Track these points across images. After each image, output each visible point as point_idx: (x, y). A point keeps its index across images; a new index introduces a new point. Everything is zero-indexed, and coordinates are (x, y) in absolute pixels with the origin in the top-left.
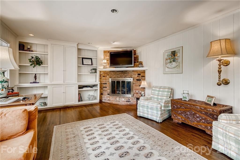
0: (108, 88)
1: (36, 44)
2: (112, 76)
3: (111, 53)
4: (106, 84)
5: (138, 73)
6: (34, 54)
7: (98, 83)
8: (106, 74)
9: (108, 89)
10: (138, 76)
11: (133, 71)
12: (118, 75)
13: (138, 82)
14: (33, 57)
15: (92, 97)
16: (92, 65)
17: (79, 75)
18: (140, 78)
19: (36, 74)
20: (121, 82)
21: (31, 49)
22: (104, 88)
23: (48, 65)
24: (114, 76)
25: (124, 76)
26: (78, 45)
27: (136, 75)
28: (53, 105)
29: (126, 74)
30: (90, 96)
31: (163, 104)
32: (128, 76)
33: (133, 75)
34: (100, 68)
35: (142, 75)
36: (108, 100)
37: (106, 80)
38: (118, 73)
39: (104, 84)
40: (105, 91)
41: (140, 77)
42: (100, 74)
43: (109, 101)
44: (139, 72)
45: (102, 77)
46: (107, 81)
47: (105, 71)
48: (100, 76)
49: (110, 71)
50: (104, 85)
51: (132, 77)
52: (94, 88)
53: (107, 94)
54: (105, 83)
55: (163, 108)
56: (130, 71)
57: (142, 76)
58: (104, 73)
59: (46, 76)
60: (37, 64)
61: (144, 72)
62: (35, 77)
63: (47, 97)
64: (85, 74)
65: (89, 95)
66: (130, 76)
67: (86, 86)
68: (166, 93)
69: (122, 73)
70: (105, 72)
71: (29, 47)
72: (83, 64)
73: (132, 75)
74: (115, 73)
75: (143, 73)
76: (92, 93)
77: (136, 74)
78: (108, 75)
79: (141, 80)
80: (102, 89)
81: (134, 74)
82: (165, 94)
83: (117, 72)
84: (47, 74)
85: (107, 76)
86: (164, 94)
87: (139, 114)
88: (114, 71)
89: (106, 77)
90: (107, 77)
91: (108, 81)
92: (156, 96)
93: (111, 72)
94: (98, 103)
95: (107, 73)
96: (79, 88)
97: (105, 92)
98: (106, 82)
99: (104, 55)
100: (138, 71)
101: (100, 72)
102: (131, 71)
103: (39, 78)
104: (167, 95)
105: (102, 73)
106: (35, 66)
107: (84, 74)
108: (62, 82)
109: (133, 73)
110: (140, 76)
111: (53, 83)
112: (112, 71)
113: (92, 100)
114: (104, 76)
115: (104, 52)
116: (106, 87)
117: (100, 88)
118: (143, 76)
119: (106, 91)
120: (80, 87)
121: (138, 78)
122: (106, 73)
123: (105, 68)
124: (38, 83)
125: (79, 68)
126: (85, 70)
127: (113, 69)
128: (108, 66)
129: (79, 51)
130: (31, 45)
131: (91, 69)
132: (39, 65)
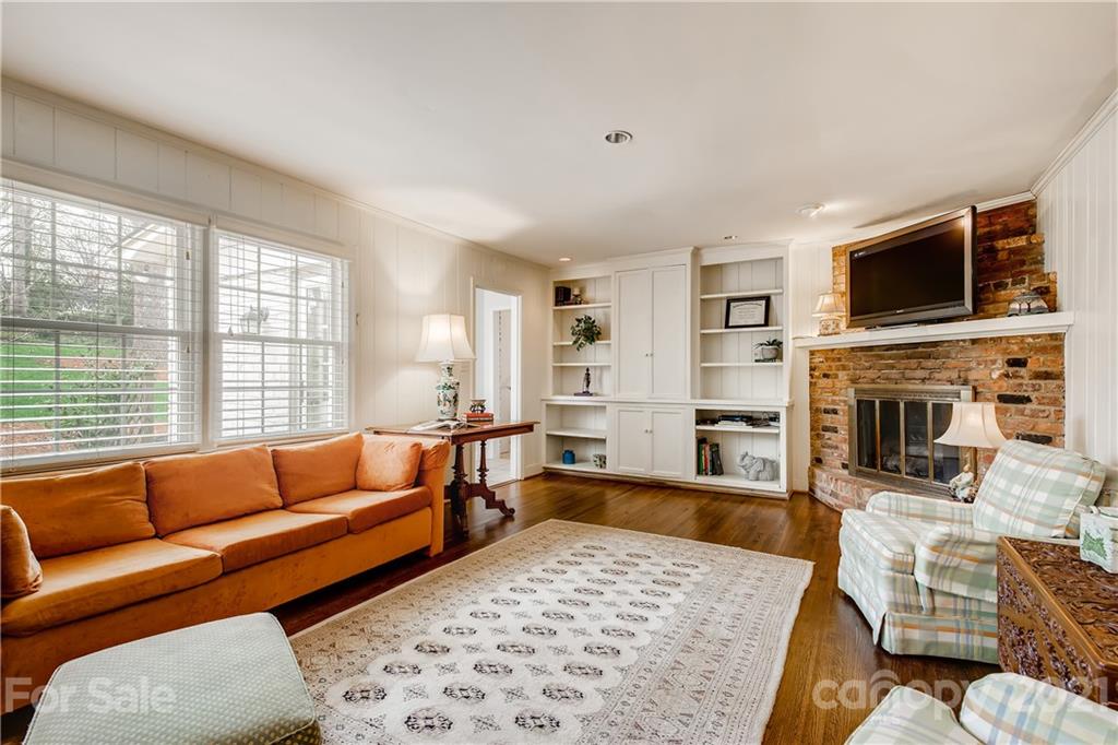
0: (842, 435)
1: (595, 279)
2: (862, 373)
3: (852, 253)
4: (835, 412)
5: (1005, 352)
6: (583, 311)
8: (834, 364)
9: (841, 445)
10: (1007, 376)
11: (974, 341)
12: (893, 367)
13: (1007, 410)
14: (580, 321)
16: (766, 324)
17: (705, 371)
18: (1021, 385)
19: (588, 370)
20: (902, 405)
21: (582, 298)
22: (828, 435)
23: (611, 339)
24: (871, 374)
25: (920, 374)
26: (696, 253)
27: (997, 365)
28: (621, 467)
29: (930, 363)
30: (747, 461)
32: (945, 375)
33: (973, 364)
35: (1034, 364)
36: (833, 494)
37: (834, 394)
38: (890, 358)
39: (826, 411)
40: (830, 447)
41: (1024, 382)
42: (811, 363)
43: (835, 500)
44: (1016, 348)
45: (818, 377)
46: (837, 398)
47: (833, 350)
48: (811, 375)
49: (852, 349)
50: (828, 420)
51: (965, 382)
52: (772, 428)
53: (838, 463)
54: (832, 407)
55: (922, 577)
56: (958, 341)
57: (1038, 376)
58: (827, 359)
60: (587, 339)
61: (1053, 344)
62: (587, 378)
63: (604, 441)
64: (739, 367)
66: (954, 375)
67: (731, 416)
68: (1042, 497)
69: (909, 358)
70: (831, 355)
72: (727, 326)
73: (969, 369)
74: (873, 356)
75: (1043, 350)
77: (994, 362)
78: (844, 368)
79: (1028, 400)
80: (818, 435)
81: (979, 364)
82: (1036, 503)
83: (887, 350)
84: (610, 368)
85: (842, 374)
86: (1032, 502)
88: (871, 348)
89: (836, 376)
90: (840, 376)
91: (840, 401)
92: (992, 509)
93: (859, 354)
94: (783, 500)
95: (839, 360)
96: (701, 421)
97: (829, 451)
98: (834, 402)
99: (834, 268)
100: (1008, 338)
101: (812, 353)
102: (964, 341)
104: (1047, 512)
105: (817, 360)
107: (737, 364)
108: (646, 396)
109: (974, 354)
110: (1023, 371)
112: (862, 349)
113: (757, 479)
114: (826, 376)
115: (834, 255)
116: (835, 430)
117: (811, 430)
118: (1047, 376)
119: (837, 448)
120: (704, 417)
121: (1007, 387)
122: (833, 360)
123: (826, 332)
125: (705, 345)
126: (740, 349)
127: (863, 337)
128: (843, 326)
129: (707, 273)
130: (581, 286)
131: (760, 345)
132: (591, 342)
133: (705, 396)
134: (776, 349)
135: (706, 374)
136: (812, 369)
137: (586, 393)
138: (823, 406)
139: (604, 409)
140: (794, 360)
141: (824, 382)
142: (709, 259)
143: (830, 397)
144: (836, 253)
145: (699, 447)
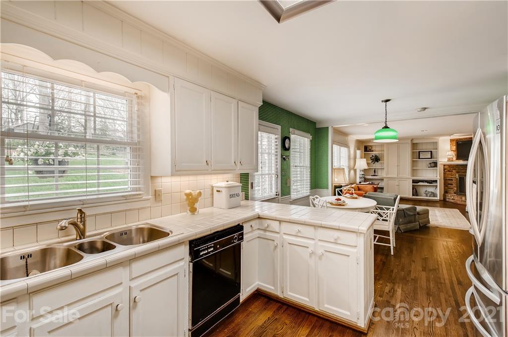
0: (454, 185)
1: (376, 146)
2: (460, 171)
3: (457, 142)
4: (452, 180)
6: (374, 153)
7: (439, 178)
8: (451, 168)
9: (455, 187)
14: (373, 156)
15: (431, 193)
16: (431, 158)
19: (375, 169)
21: (372, 150)
22: (450, 185)
23: (384, 161)
24: (462, 171)
26: (412, 140)
34: (442, 161)
36: (453, 199)
39: (450, 180)
40: (450, 188)
45: (446, 171)
48: (444, 171)
49: (457, 165)
50: (450, 182)
52: (434, 184)
53: (453, 192)
59: (383, 170)
60: (376, 161)
62: (375, 172)
63: (383, 188)
65: (426, 191)
67: (422, 181)
70: (450, 166)
71: (370, 148)
72: (419, 158)
78: (455, 169)
80: (446, 186)
84: (384, 169)
85: (454, 171)
89: (452, 171)
91: (454, 177)
93: (459, 166)
94: (438, 200)
95: (453, 167)
97: (450, 190)
99: (450, 145)
101: (444, 165)
103: (378, 172)
105: (446, 167)
106: (374, 163)
107: (421, 168)
108: (396, 176)
111: (388, 176)
113: (430, 197)
114: (449, 171)
116: (452, 184)
117: (444, 184)
119: (452, 189)
120: (414, 181)
124: (376, 176)
125: (414, 163)
126: (423, 164)
127: (461, 162)
128: (454, 159)
129: (414, 145)
130: (371, 146)
131: (430, 164)
132: (378, 162)
133: (413, 176)
134: (435, 165)
135: (414, 171)
136: (444, 169)
137: (374, 175)
138: (448, 178)
139: (383, 179)
140: (440, 168)
141: (448, 173)
142: (415, 142)
143: (450, 176)
144: (452, 141)
145: (413, 189)
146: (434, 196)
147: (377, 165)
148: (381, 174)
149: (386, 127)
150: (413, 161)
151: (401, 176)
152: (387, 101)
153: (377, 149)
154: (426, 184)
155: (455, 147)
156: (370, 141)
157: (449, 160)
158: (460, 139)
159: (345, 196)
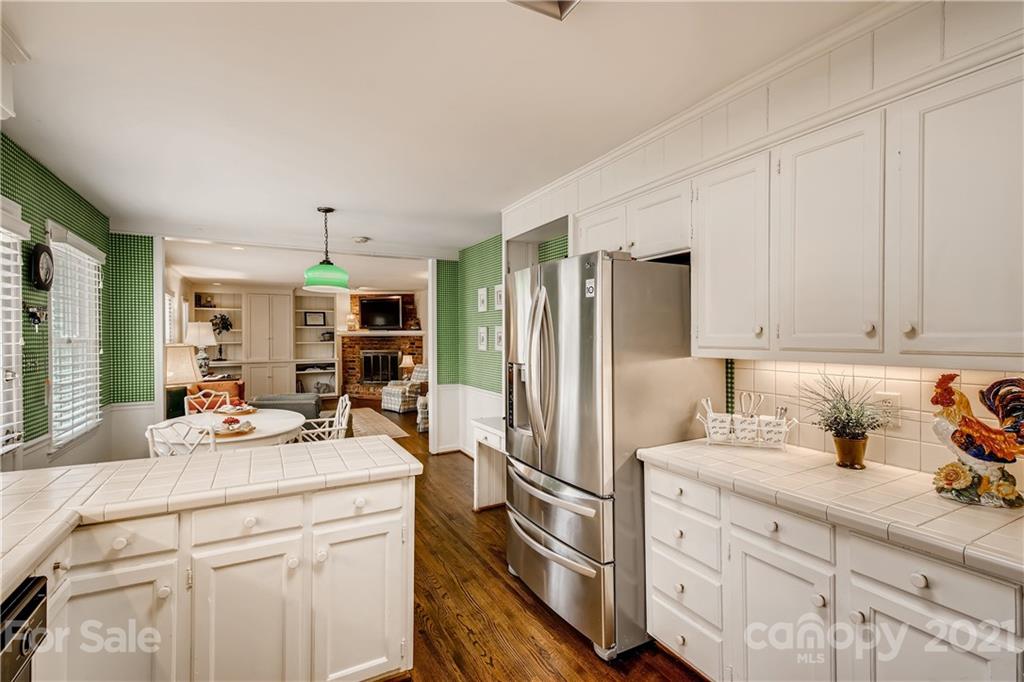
0: (357, 370)
1: (221, 295)
2: (365, 346)
3: (362, 299)
4: (354, 362)
5: (410, 340)
6: (218, 311)
7: (337, 359)
8: (353, 343)
9: (357, 372)
10: (411, 346)
11: (402, 337)
13: (413, 357)
14: (216, 317)
15: (325, 387)
16: (324, 325)
17: (297, 346)
19: (221, 346)
20: (381, 358)
21: (212, 303)
22: (351, 371)
23: (241, 328)
24: (368, 347)
25: (386, 346)
27: (408, 344)
29: (389, 343)
30: (320, 386)
31: (408, 389)
32: (394, 347)
34: (341, 330)
35: (417, 344)
36: (357, 393)
37: (354, 354)
38: (376, 342)
39: (351, 361)
40: (352, 375)
41: (415, 349)
42: (342, 341)
44: (412, 339)
45: (345, 348)
46: (355, 356)
48: (342, 347)
49: (362, 337)
50: (351, 365)
51: (399, 349)
52: (330, 370)
53: (356, 381)
54: (353, 359)
55: (407, 394)
56: (398, 336)
57: (417, 347)
58: (350, 340)
59: (238, 348)
60: (223, 328)
61: (420, 339)
62: (220, 352)
65: (318, 383)
66: (397, 347)
67: (312, 366)
70: (351, 338)
71: (209, 299)
72: (306, 325)
74: (370, 340)
75: (418, 340)
76: (324, 380)
78: (358, 345)
79: (416, 353)
80: (346, 371)
81: (403, 344)
83: (375, 338)
84: (240, 345)
87: (384, 405)
88: (369, 337)
89: (355, 347)
91: (357, 357)
93: (364, 339)
95: (356, 341)
96: (298, 369)
97: (352, 377)
99: (351, 303)
100: (410, 336)
101: (343, 338)
103: (226, 351)
105: (346, 340)
106: (220, 332)
107: (309, 343)
108: (266, 359)
109: (402, 341)
110: (414, 346)
111: (250, 360)
112: (365, 337)
113: (324, 393)
114: (349, 347)
115: (351, 297)
116: (354, 369)
117: (342, 370)
118: (419, 347)
119: (355, 375)
120: (300, 367)
121: (412, 351)
122: (353, 341)
124: (225, 360)
125: (298, 332)
126: (311, 336)
127: (367, 332)
128: (357, 327)
129: (298, 300)
130: (212, 296)
131: (323, 334)
132: (228, 330)
133: (297, 358)
134: (331, 336)
135: (298, 348)
136: (343, 344)
137: (220, 360)
138: (348, 359)
139: (240, 367)
140: (338, 341)
141: (349, 349)
142: (299, 294)
143: (352, 356)
144: (353, 297)
145: (297, 382)
146: (329, 392)
147: (227, 337)
148: (233, 357)
149: (327, 262)
150: (297, 329)
151: (276, 358)
152: (328, 210)
153: (225, 302)
154: (319, 371)
155: (358, 308)
156: (209, 283)
157: (351, 329)
158: (364, 296)
159: (219, 410)
